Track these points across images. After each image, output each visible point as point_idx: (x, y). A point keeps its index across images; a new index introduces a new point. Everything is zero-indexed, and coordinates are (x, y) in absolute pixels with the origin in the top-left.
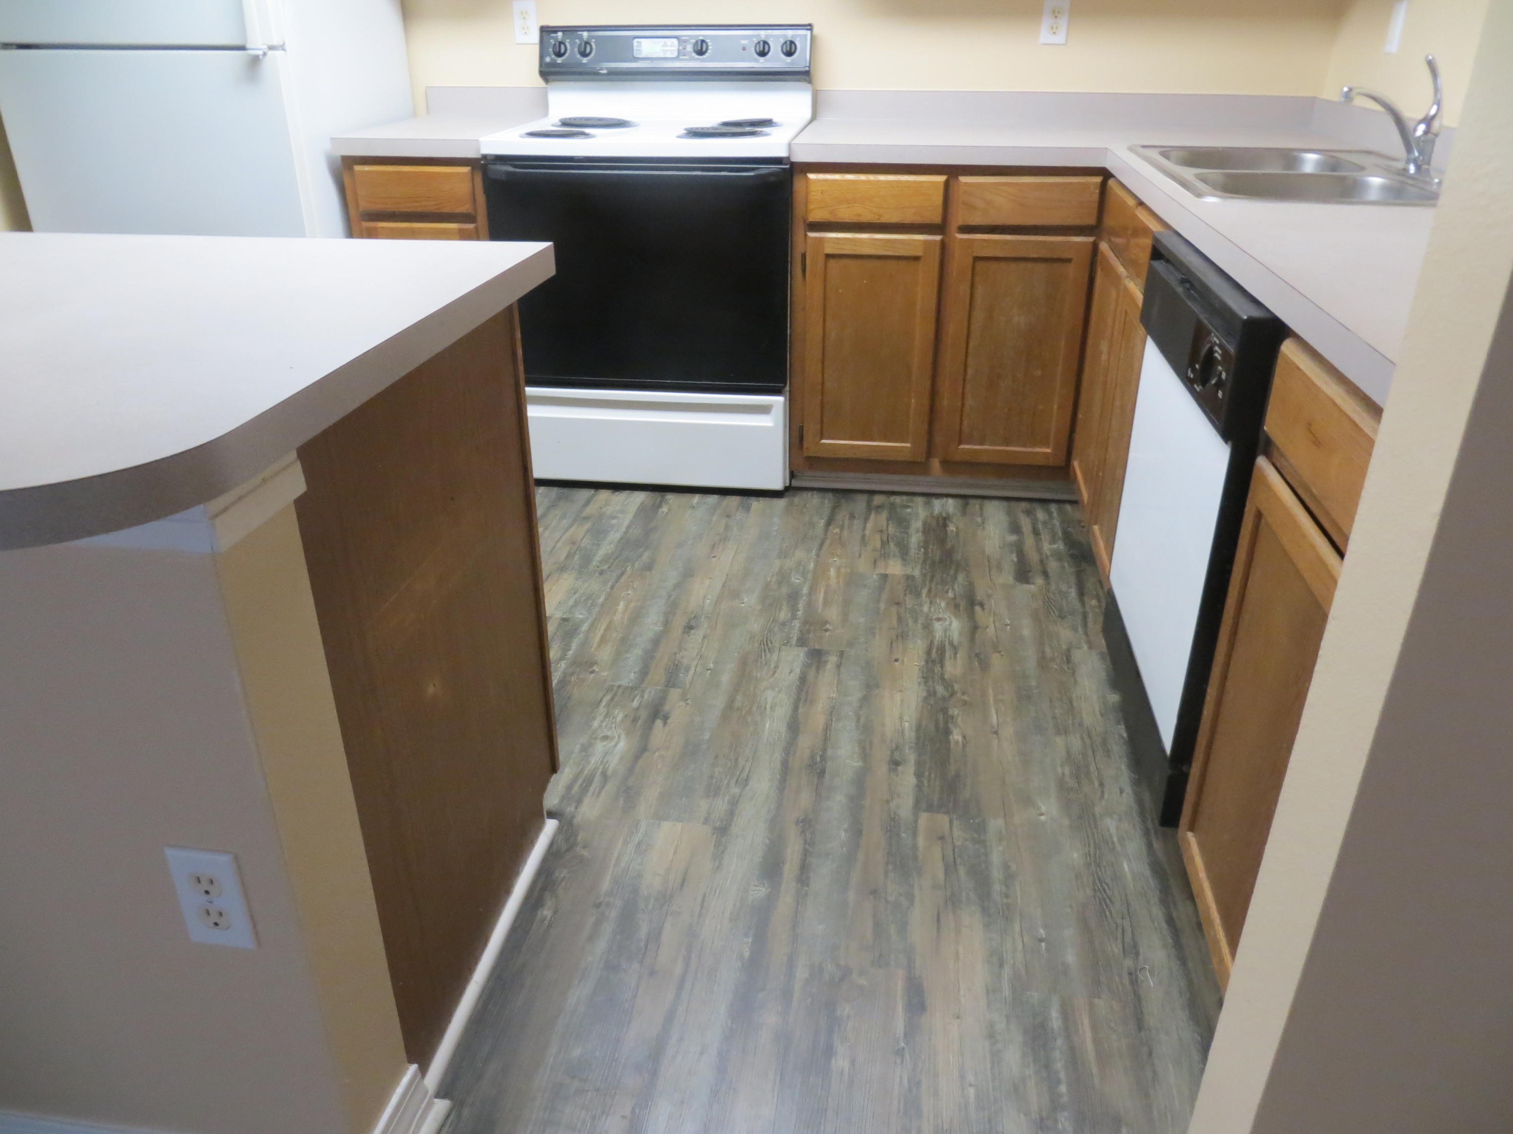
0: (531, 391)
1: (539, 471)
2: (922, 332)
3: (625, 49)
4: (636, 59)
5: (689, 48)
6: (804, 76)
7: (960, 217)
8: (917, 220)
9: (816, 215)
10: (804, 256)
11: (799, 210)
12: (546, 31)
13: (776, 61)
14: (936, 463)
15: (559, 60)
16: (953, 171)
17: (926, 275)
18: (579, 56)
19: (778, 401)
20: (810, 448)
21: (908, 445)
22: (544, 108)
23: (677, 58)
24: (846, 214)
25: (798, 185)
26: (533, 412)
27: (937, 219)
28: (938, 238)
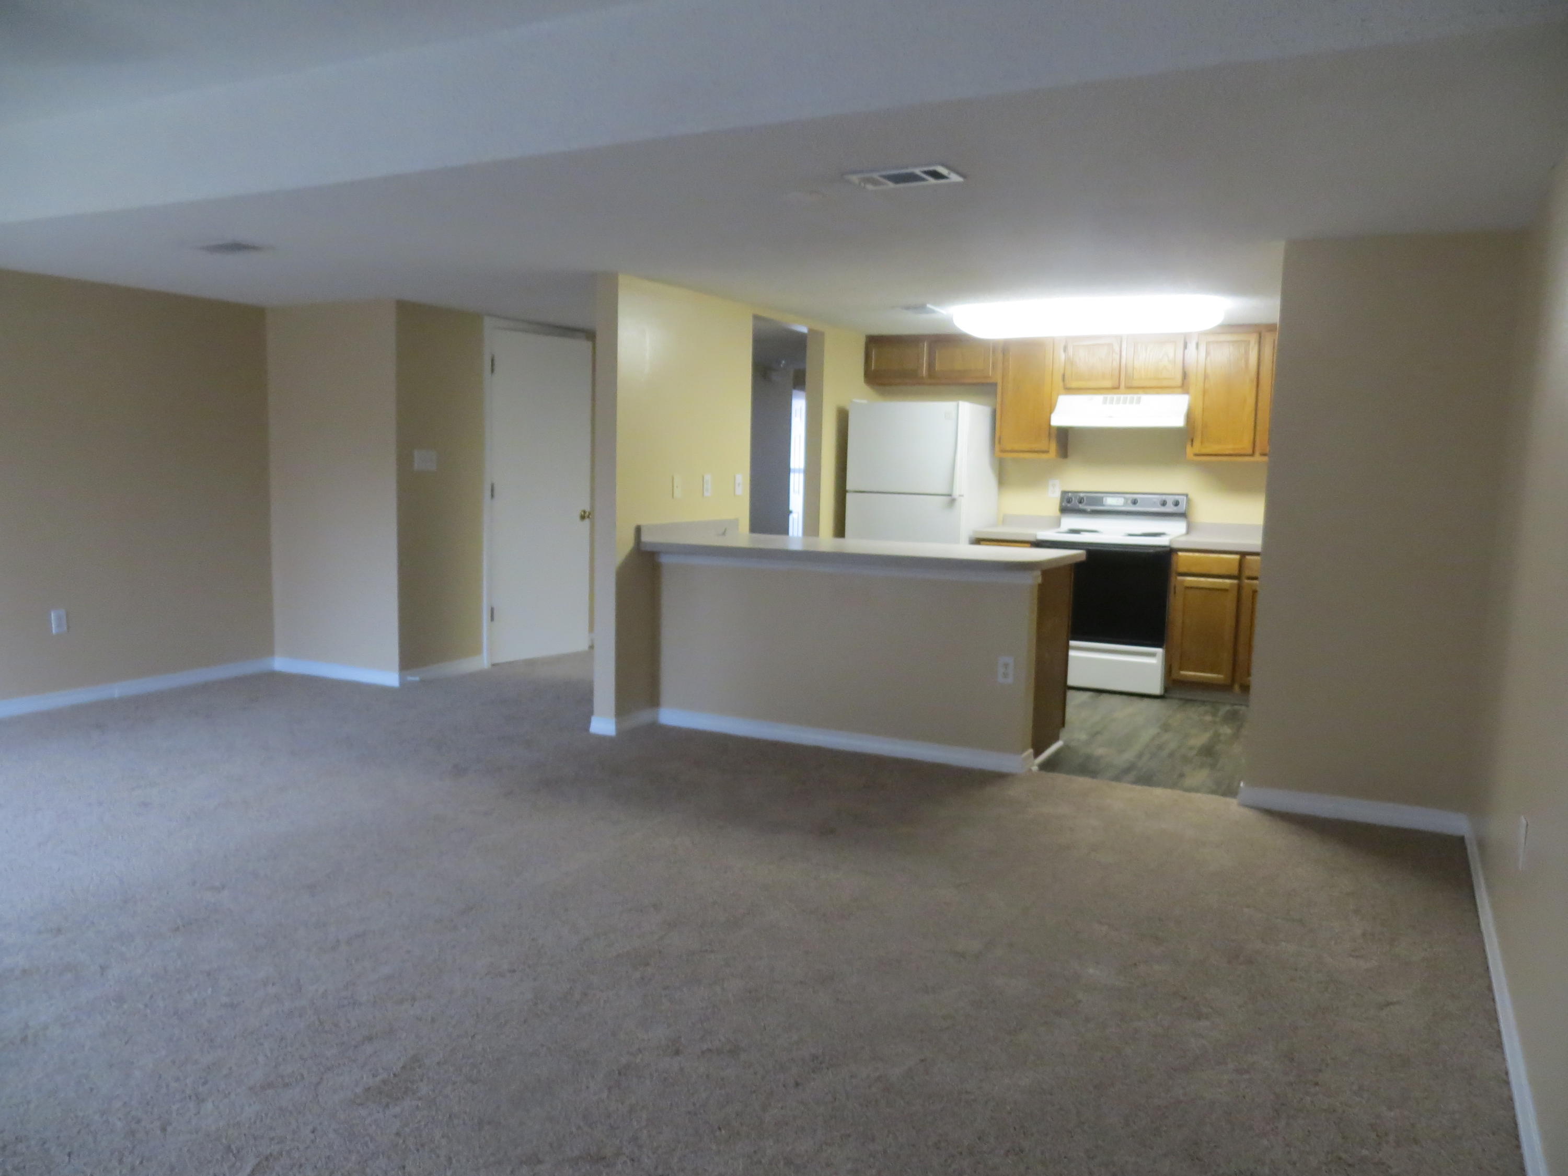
0: (1073, 643)
1: (1071, 681)
2: (1230, 622)
3: (1099, 501)
4: (1103, 505)
5: (1129, 502)
6: (1183, 515)
7: (1247, 573)
8: (1227, 573)
9: (1182, 569)
10: (1175, 588)
11: (1174, 567)
12: (1064, 493)
13: (1170, 508)
14: (1237, 688)
15: (1069, 505)
16: (1243, 554)
17: (1232, 596)
18: (1078, 503)
19: (1159, 651)
20: (1175, 676)
21: (1221, 676)
22: (1058, 524)
23: (1123, 506)
24: (1194, 570)
25: (1174, 558)
26: (1072, 653)
27: (1236, 572)
28: (1235, 582)
